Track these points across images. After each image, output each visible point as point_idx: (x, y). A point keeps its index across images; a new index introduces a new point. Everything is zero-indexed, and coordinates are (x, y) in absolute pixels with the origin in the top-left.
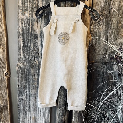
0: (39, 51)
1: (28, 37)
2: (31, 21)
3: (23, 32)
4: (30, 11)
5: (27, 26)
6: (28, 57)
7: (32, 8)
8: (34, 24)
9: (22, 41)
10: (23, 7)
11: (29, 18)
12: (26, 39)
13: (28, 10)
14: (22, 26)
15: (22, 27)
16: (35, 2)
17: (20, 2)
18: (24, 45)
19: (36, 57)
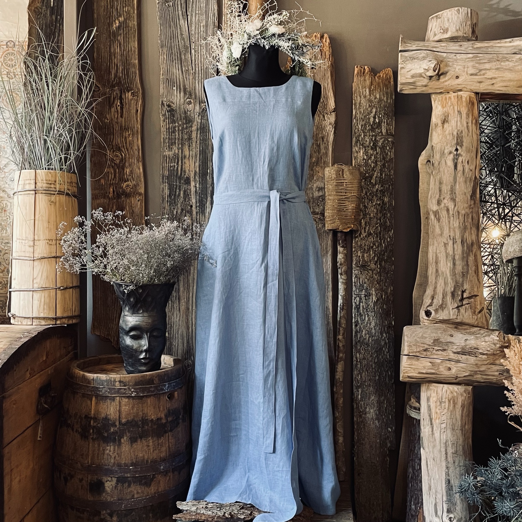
0: (192, 203)
1: (176, 182)
2: (180, 159)
3: (168, 174)
4: (178, 145)
5: (174, 166)
6: (177, 212)
7: (182, 140)
8: (185, 162)
9: (167, 188)
10: (169, 140)
11: (178, 154)
12: (173, 184)
13: (177, 143)
14: (167, 165)
15: (167, 168)
16: (187, 132)
17: (165, 133)
18: (169, 194)
19: (188, 212)
